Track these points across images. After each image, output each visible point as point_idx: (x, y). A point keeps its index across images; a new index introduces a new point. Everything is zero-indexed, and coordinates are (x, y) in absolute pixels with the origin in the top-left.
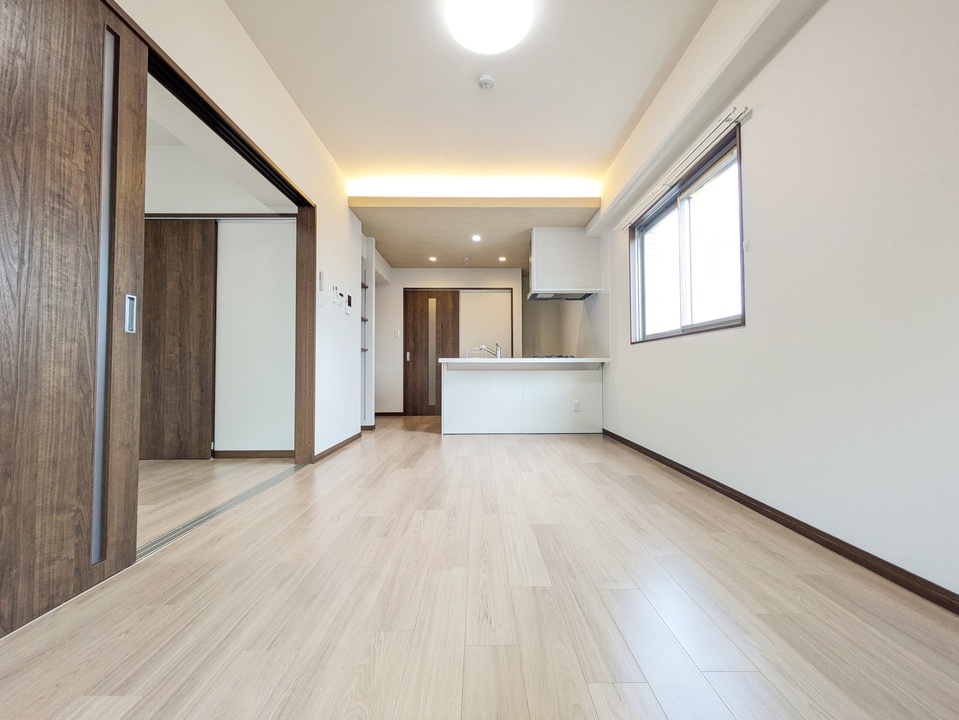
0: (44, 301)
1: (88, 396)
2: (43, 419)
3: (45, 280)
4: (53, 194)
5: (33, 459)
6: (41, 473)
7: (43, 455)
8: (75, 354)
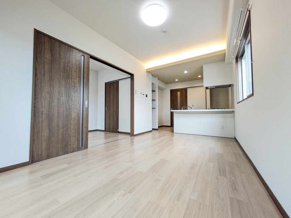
0: (72, 103)
1: (79, 118)
2: (72, 122)
3: (72, 100)
4: (73, 86)
5: (71, 128)
6: (72, 130)
7: (72, 127)
8: (77, 111)
